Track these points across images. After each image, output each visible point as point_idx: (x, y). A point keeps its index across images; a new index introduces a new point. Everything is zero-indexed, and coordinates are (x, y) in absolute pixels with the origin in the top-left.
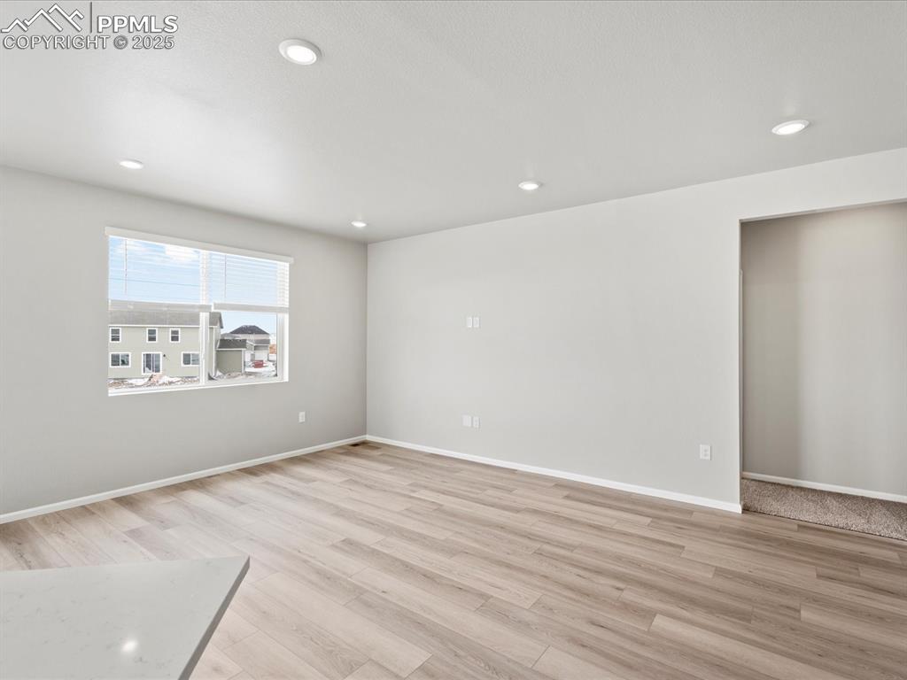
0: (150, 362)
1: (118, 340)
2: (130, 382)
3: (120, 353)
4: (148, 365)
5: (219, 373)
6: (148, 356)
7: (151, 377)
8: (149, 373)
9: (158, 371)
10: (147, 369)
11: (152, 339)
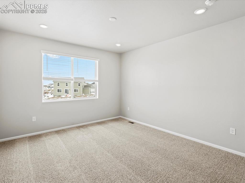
0: (66, 91)
1: (59, 86)
2: (62, 96)
3: (60, 89)
4: (66, 92)
5: (83, 94)
6: (66, 90)
7: (66, 95)
8: (66, 94)
9: (68, 93)
10: (66, 93)
11: (67, 85)
